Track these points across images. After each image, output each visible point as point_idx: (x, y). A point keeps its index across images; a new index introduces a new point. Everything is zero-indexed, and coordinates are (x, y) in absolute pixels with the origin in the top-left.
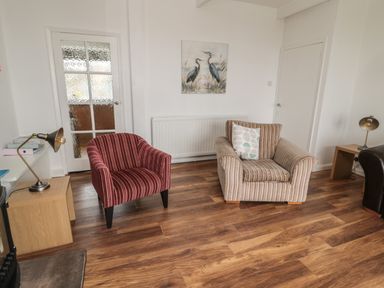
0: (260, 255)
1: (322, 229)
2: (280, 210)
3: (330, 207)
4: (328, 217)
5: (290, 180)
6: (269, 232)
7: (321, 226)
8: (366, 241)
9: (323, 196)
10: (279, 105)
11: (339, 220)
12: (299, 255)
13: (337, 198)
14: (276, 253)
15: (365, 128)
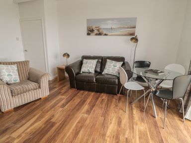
0: (31, 130)
1: (58, 103)
2: (38, 103)
3: (60, 93)
4: (59, 97)
5: (40, 87)
6: (34, 116)
7: (57, 102)
8: (74, 100)
9: (56, 89)
10: (26, 51)
11: (64, 97)
12: (50, 119)
13: (62, 88)
14: (39, 124)
15: (65, 58)
